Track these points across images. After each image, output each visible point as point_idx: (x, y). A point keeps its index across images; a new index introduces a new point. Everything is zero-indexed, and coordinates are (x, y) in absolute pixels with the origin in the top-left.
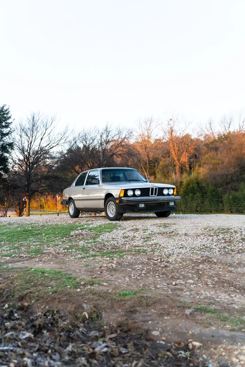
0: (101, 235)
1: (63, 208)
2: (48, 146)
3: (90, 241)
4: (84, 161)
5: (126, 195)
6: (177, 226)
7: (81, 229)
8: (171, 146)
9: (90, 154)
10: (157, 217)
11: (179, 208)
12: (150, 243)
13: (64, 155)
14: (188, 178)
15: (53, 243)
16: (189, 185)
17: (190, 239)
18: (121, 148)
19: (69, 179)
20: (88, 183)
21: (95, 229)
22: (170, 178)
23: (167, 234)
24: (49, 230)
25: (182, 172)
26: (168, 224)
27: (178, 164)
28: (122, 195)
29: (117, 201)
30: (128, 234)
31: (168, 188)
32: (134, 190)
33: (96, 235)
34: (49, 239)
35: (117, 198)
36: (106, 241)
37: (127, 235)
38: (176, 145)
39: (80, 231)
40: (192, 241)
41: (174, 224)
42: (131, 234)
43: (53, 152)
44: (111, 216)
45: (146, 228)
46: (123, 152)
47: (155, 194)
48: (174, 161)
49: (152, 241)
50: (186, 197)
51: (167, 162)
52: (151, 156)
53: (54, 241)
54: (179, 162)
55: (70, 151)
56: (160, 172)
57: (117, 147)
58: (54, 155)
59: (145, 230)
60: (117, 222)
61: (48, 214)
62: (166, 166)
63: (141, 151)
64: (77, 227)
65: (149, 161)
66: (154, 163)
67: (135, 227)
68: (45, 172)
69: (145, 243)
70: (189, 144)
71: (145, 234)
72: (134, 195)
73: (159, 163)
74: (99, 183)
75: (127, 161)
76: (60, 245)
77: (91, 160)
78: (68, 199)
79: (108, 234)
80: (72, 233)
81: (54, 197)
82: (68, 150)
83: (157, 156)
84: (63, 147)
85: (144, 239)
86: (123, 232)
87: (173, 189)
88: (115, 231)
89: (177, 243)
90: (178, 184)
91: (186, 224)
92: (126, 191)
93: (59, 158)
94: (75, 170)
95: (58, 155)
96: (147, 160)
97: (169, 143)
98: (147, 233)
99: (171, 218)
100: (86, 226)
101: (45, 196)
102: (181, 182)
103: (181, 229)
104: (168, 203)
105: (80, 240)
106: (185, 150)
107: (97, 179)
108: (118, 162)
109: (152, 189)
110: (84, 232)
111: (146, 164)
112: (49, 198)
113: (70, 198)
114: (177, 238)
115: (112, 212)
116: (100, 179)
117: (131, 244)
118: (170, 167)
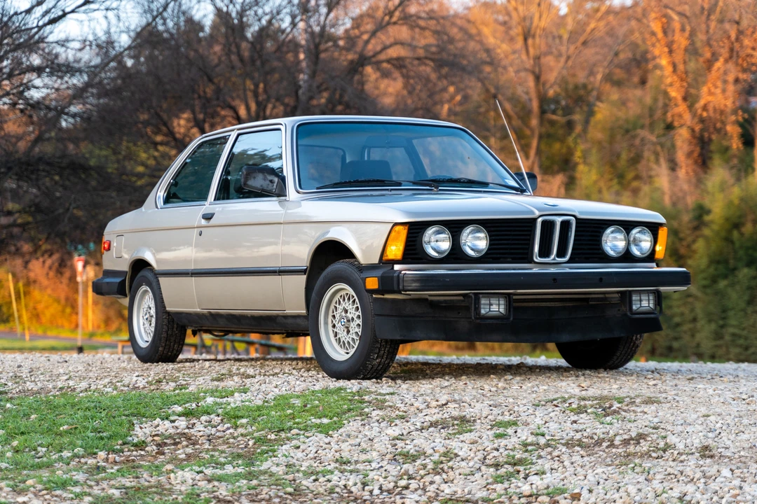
0: (281, 442)
1: (107, 321)
2: (39, 11)
3: (229, 469)
4: (218, 91)
5: (414, 252)
6: (664, 412)
7: (187, 414)
8: (656, 27)
9: (246, 54)
10: (566, 370)
11: (687, 338)
12: (526, 489)
13: (119, 58)
14: (736, 192)
15: (45, 474)
16: (737, 226)
17: (726, 472)
18: (403, 32)
19: (140, 176)
20: (225, 192)
21: (255, 413)
22: (646, 189)
23: (612, 445)
24: (27, 416)
25: (703, 162)
26: (620, 401)
27: (687, 117)
28: (396, 250)
29: (372, 283)
30: (420, 441)
31: (627, 226)
32: (455, 227)
33: (260, 441)
34: (26, 457)
35: (372, 267)
36: (307, 474)
37: (410, 448)
38: (677, 26)
39: (182, 423)
40: (737, 482)
41: (649, 401)
42: (434, 443)
43: (63, 43)
44: (339, 354)
45: (507, 418)
46: (414, 48)
47: (561, 253)
48: (668, 102)
49: (533, 479)
50: (722, 284)
51: (634, 110)
52: (551, 77)
53: (49, 466)
54: (691, 107)
55: (147, 38)
56: (594, 157)
57: (380, 27)
58: (66, 55)
59: (501, 428)
60: (366, 384)
61: (31, 350)
62: (628, 130)
63: (503, 49)
64: (168, 401)
65: (543, 100)
66: (568, 111)
67: (453, 410)
68: (19, 138)
69: (499, 487)
70: (745, 23)
71: (503, 442)
72: (456, 254)
73: (591, 113)
74: (281, 193)
75: (431, 95)
76: (76, 483)
77: (249, 85)
78: (125, 267)
79: (319, 438)
80: (142, 431)
81: (63, 266)
82: (139, 35)
83: (581, 77)
84: (111, 14)
85: (497, 466)
86: (394, 432)
87: (653, 228)
88: (352, 426)
89: (659, 488)
90: (686, 218)
91: (708, 403)
92: (415, 230)
93: (93, 71)
94: (171, 133)
95: (89, 57)
96: (533, 95)
97: (645, 13)
98: (513, 441)
99: (639, 374)
100: (210, 400)
101: (19, 262)
102: (701, 212)
103: (685, 423)
104: (626, 298)
105: (180, 464)
106: (725, 52)
107: (272, 171)
108: (388, 101)
109: (548, 226)
110: (200, 429)
111: (525, 114)
112: (38, 268)
113: (140, 265)
114: (660, 468)
115: (342, 334)
116: (289, 173)
117: (432, 488)
118: (644, 133)
